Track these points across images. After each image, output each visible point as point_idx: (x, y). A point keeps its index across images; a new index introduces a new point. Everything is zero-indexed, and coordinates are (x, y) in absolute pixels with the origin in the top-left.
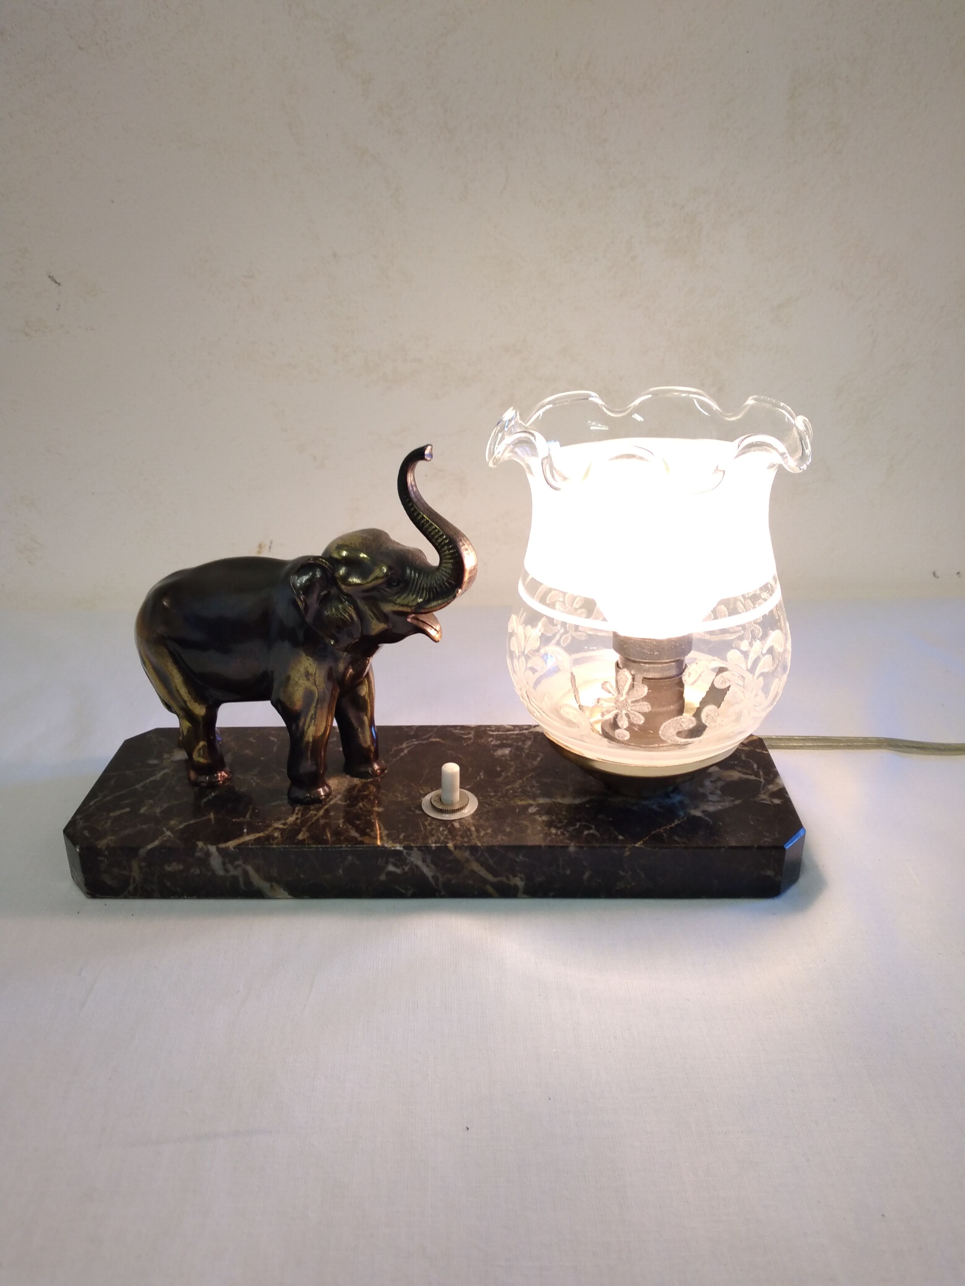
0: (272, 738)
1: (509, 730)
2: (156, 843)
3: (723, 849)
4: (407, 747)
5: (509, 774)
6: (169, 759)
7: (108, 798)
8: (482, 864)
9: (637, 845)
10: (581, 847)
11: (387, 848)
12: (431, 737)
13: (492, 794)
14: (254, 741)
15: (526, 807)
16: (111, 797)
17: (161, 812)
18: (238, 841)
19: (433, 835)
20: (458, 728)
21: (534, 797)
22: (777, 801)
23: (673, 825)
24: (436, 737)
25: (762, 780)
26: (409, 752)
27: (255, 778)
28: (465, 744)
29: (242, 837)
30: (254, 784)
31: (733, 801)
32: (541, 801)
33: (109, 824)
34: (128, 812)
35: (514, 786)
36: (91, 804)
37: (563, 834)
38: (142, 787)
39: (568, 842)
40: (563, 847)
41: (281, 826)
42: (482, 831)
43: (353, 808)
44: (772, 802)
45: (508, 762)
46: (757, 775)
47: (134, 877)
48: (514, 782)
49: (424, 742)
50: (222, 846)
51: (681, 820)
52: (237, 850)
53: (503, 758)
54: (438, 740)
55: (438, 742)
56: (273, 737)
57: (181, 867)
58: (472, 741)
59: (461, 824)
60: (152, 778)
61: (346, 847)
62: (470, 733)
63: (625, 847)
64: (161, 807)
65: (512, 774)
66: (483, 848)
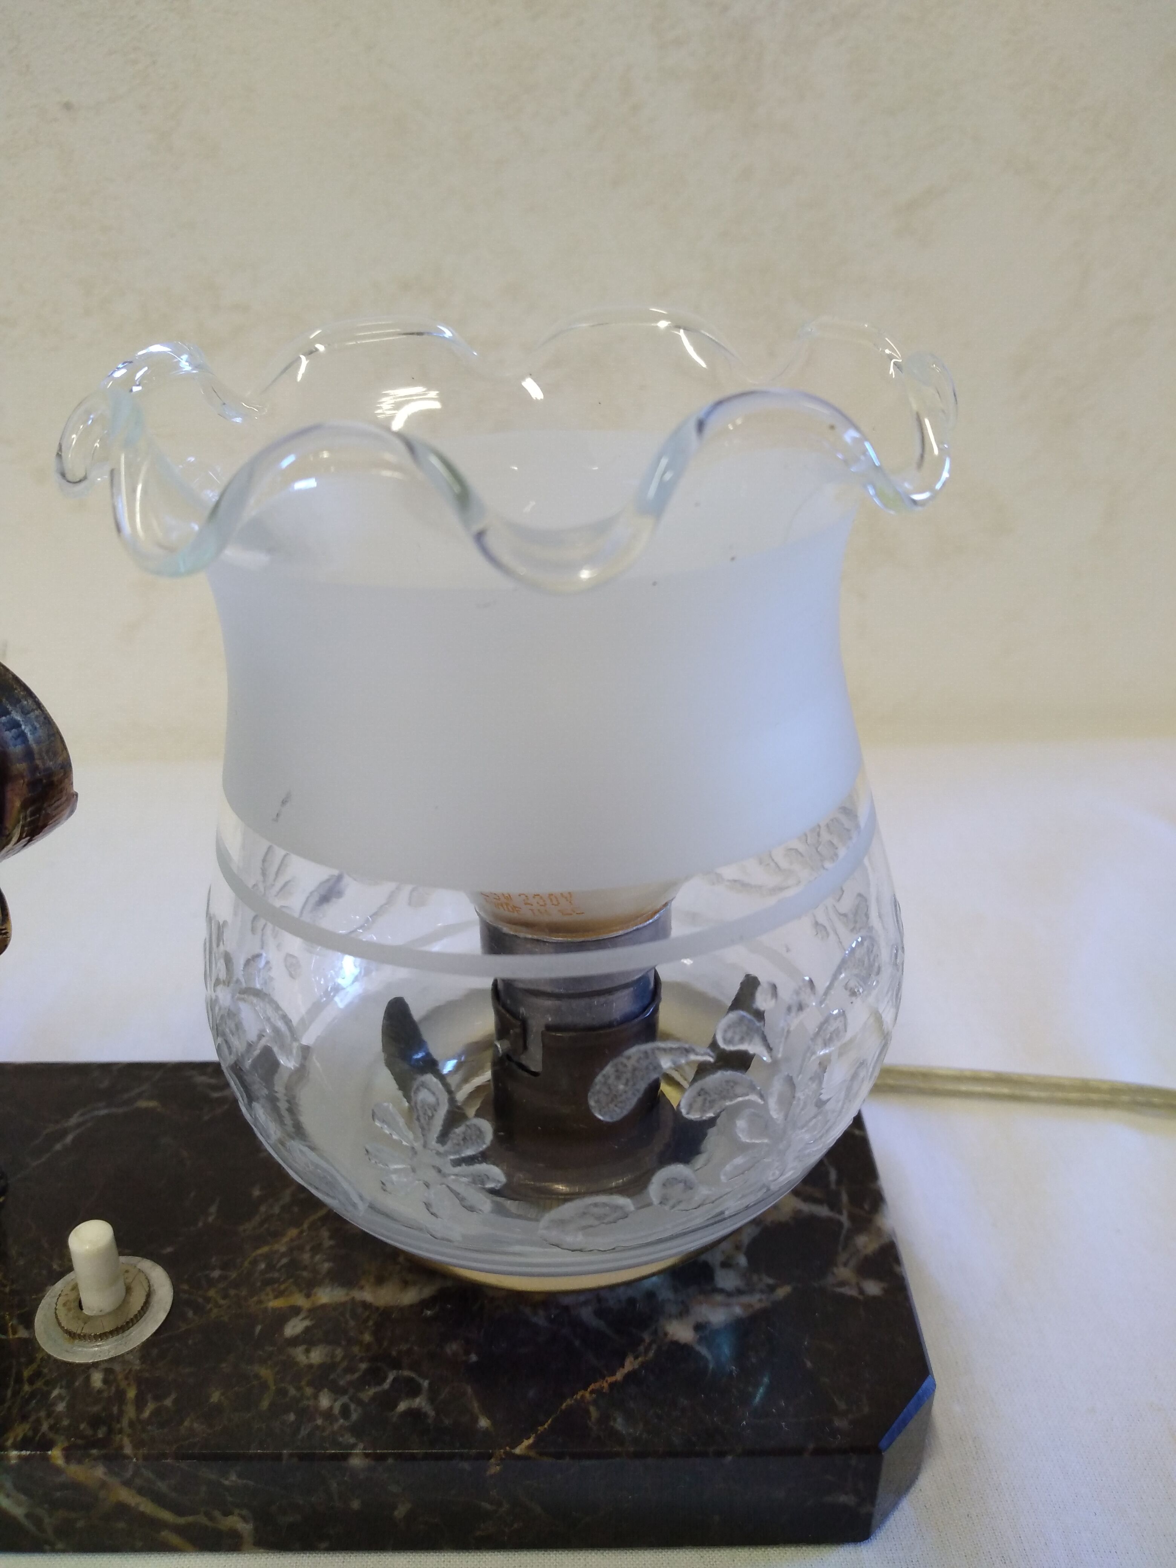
3: (729, 1458)
4: (79, 1125)
8: (141, 1491)
9: (518, 1451)
10: (381, 1458)
12: (140, 1096)
15: (283, 1317)
19: (24, 1418)
21: (308, 1284)
22: (873, 1288)
23: (619, 1376)
24: (151, 1098)
25: (844, 1219)
26: (74, 1140)
28: (206, 1118)
31: (772, 1289)
32: (326, 1296)
35: (276, 1247)
37: (345, 1412)
39: (352, 1440)
40: (334, 1457)
42: (148, 1403)
44: (861, 1291)
46: (833, 1204)
48: (276, 1235)
49: (120, 1110)
51: (640, 1359)
54: (151, 1104)
55: (150, 1111)
59: (108, 1372)
63: (490, 1457)
66: (137, 1459)
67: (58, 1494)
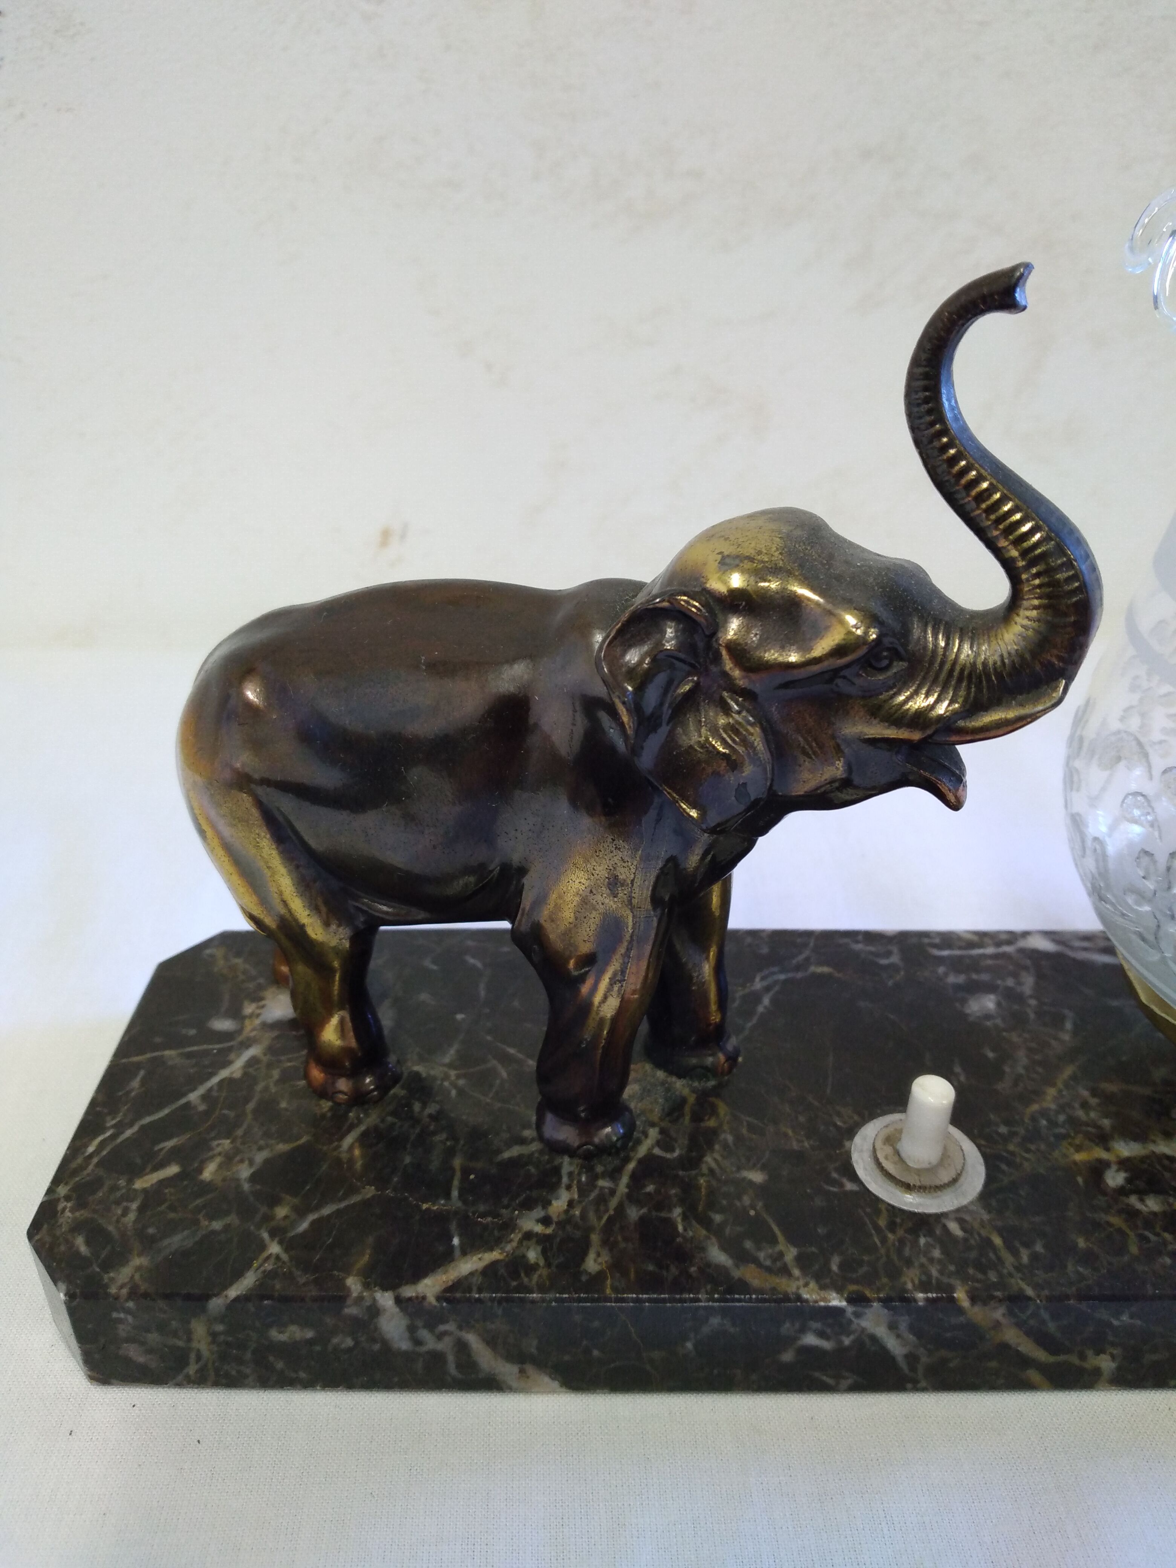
0: (472, 961)
1: (971, 945)
2: (248, 1281)
4: (767, 989)
5: (1021, 1070)
6: (258, 1015)
7: (128, 1133)
8: (1028, 1332)
11: (807, 1301)
12: (808, 962)
13: (1003, 1129)
14: (435, 968)
15: (1097, 1169)
16: (136, 1128)
17: (253, 1178)
18: (444, 1278)
19: (909, 1263)
20: (860, 938)
21: (1103, 1139)
24: (821, 963)
26: (774, 1001)
27: (453, 1073)
28: (890, 983)
29: (452, 1265)
30: (454, 1093)
32: (1124, 1150)
33: (132, 1216)
34: (176, 1177)
35: (1045, 1105)
36: (91, 1149)
38: (205, 1098)
41: (539, 1228)
42: (1021, 1249)
43: (694, 1172)
45: (1004, 1034)
47: (198, 1350)
48: (1039, 1093)
49: (798, 975)
50: (408, 1292)
52: (445, 1304)
53: (989, 1023)
54: (825, 970)
55: (829, 976)
56: (473, 957)
57: (310, 1334)
58: (902, 973)
59: (961, 1222)
60: (224, 1074)
61: (708, 1300)
62: (889, 954)
64: (251, 1163)
65: (1026, 1068)
66: (1040, 1301)
67: (948, 1335)
